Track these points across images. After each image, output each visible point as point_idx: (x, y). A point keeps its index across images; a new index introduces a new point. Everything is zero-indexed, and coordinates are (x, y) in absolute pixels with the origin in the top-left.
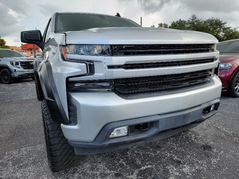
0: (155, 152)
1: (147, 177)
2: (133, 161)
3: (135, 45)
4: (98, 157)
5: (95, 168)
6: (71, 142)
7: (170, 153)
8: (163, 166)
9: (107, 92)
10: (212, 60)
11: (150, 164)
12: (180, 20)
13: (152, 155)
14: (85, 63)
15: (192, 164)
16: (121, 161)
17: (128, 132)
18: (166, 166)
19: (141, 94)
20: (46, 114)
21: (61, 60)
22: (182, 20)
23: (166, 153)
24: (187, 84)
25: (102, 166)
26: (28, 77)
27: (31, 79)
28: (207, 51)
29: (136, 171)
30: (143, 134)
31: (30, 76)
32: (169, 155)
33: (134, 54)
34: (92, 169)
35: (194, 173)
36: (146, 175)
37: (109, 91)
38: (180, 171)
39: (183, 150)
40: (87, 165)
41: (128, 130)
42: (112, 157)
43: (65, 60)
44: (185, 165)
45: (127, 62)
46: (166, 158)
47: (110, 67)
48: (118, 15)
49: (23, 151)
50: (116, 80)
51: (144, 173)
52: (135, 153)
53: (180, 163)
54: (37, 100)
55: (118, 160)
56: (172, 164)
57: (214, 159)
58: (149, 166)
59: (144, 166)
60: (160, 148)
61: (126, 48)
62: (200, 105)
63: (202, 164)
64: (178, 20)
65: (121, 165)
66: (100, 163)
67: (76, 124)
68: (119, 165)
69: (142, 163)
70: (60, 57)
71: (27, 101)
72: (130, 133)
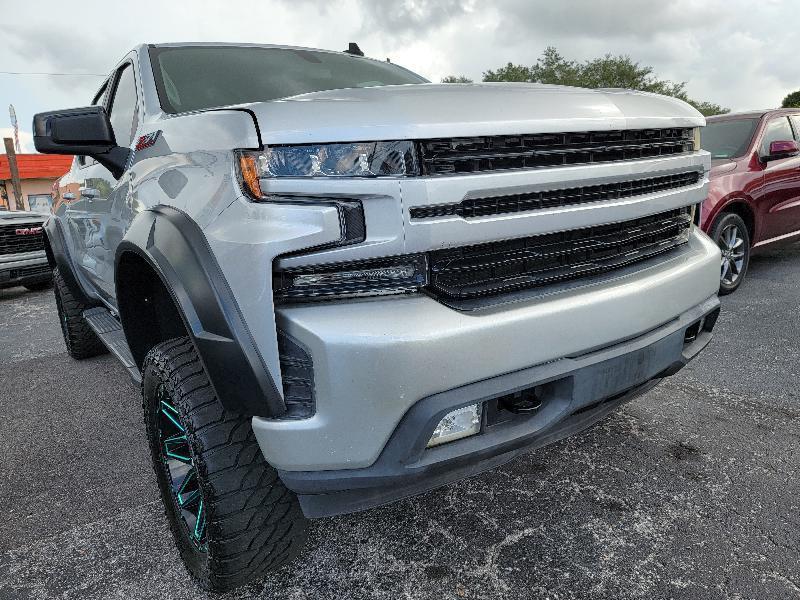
0: (532, 485)
1: (533, 564)
2: (472, 523)
3: (485, 138)
4: (353, 525)
5: (352, 562)
6: (291, 477)
7: (580, 482)
8: (572, 524)
9: (404, 296)
10: (692, 177)
11: (529, 524)
12: (510, 65)
13: (525, 496)
14: (333, 204)
15: (655, 507)
16: (433, 527)
17: (482, 421)
18: (579, 524)
19: (510, 297)
20: (183, 392)
21: (243, 199)
22: (516, 65)
23: (568, 485)
24: (633, 254)
25: (372, 551)
26: (13, 280)
27: (22, 288)
28: (678, 150)
29: (492, 552)
30: (524, 424)
31: (19, 278)
32: (577, 490)
33: (484, 166)
34: (345, 564)
35: (669, 533)
36: (527, 560)
37: (408, 293)
38: (627, 533)
39: (617, 469)
40: (322, 556)
41: (483, 416)
42: (399, 519)
43: (258, 200)
44: (637, 514)
45: (469, 193)
46: (573, 498)
47: (418, 213)
48: (354, 49)
49: (78, 538)
50: (435, 256)
51: (520, 556)
52: (471, 497)
53: (622, 510)
54: (70, 359)
55: (423, 526)
56: (596, 515)
57: (715, 483)
58: (526, 531)
59: (511, 533)
60: (543, 469)
61: (462, 149)
62: (676, 318)
63: (686, 501)
64: (504, 66)
65: (437, 539)
66: (363, 542)
67: (310, 412)
68: (431, 541)
69: (502, 525)
70: (238, 191)
71: (30, 367)
72: (489, 423)
